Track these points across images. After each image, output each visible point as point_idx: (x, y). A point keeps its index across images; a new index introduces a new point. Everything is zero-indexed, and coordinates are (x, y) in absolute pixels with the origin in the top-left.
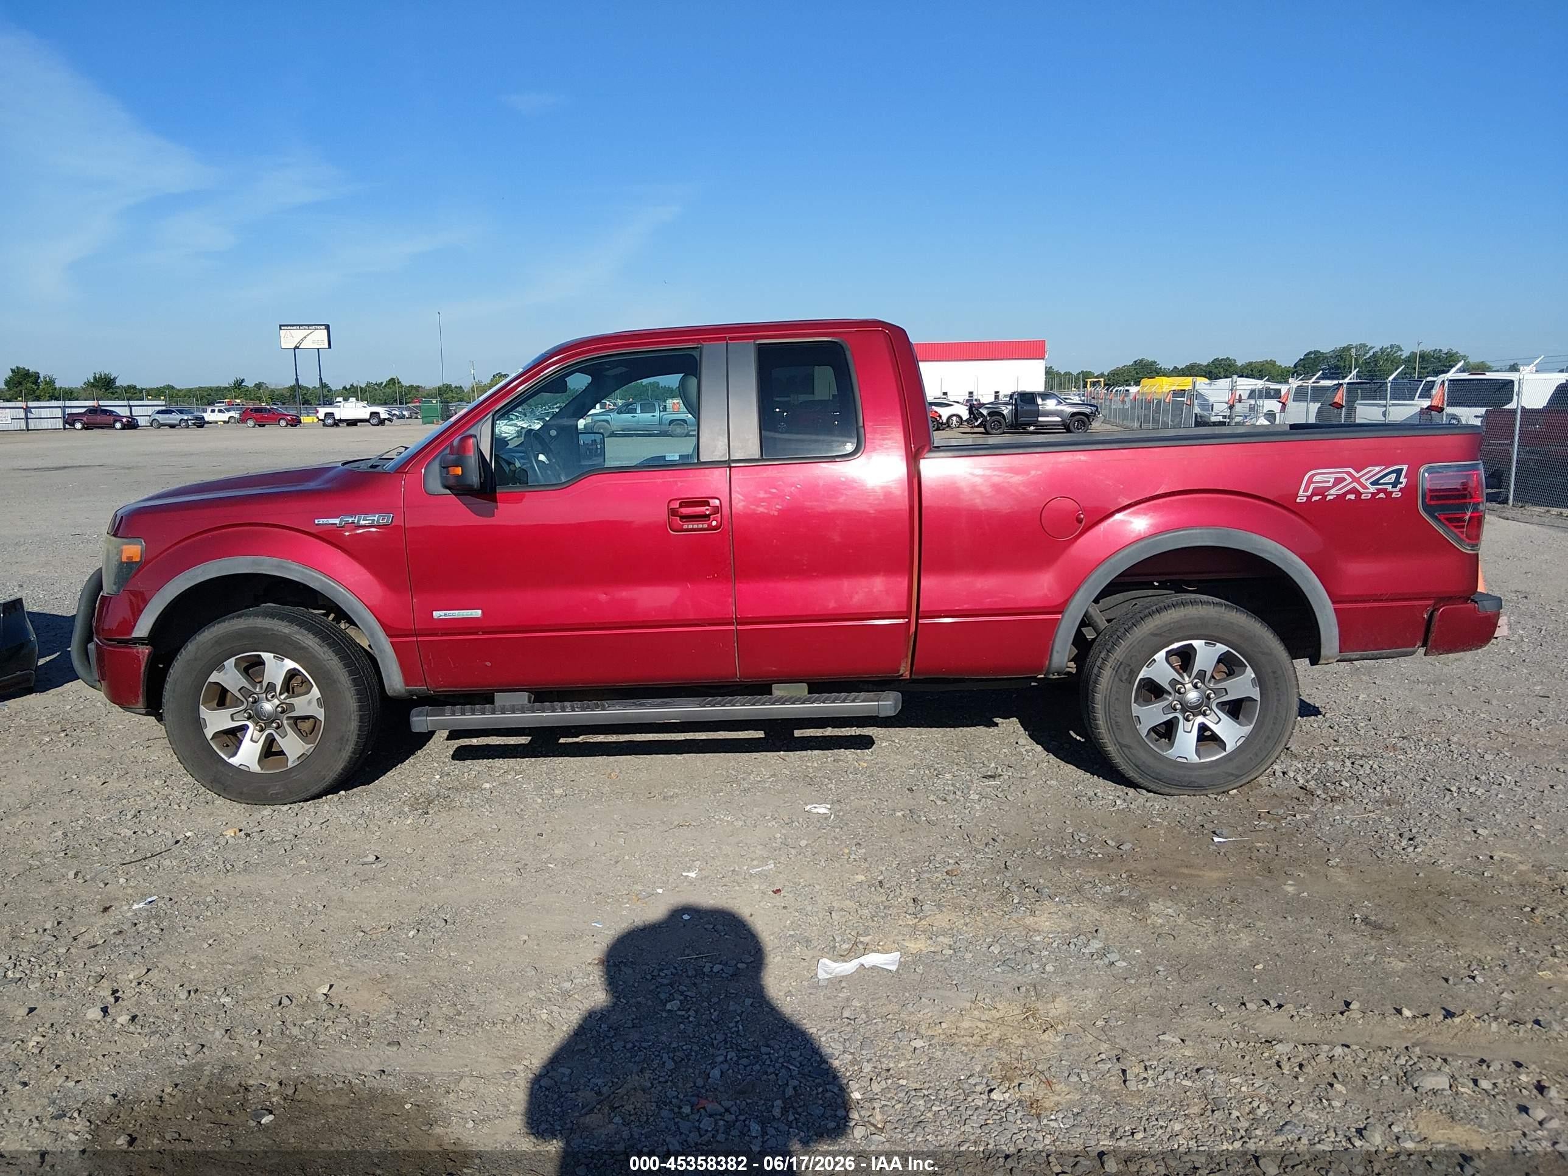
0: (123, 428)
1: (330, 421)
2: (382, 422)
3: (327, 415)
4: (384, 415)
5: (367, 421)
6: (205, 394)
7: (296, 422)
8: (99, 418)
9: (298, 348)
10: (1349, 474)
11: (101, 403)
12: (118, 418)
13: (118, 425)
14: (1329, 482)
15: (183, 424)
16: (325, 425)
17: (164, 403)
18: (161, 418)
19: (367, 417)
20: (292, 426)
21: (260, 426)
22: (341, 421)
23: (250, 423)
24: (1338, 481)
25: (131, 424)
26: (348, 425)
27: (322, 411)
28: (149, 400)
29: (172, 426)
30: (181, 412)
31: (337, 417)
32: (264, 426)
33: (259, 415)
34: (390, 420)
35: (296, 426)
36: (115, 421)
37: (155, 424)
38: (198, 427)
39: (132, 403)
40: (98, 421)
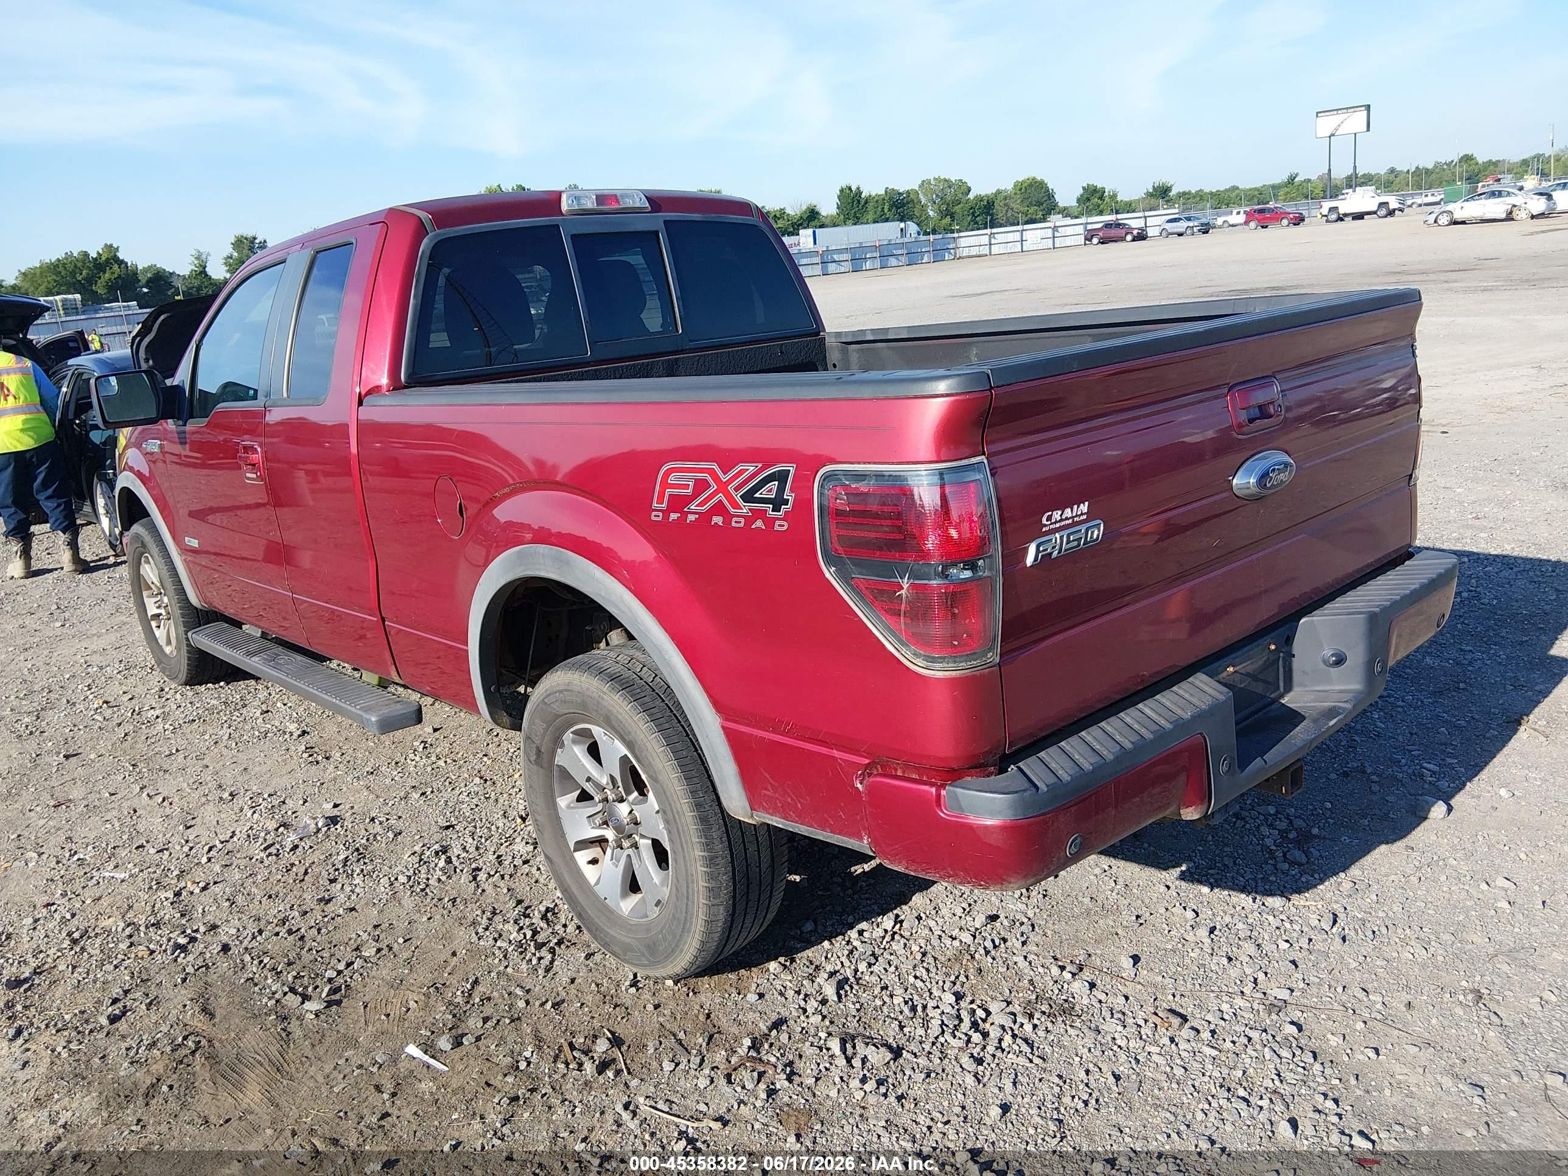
0: (1133, 240)
1: (1334, 217)
2: (1391, 213)
3: (1331, 210)
4: (1394, 204)
5: (1375, 213)
6: (1256, 193)
7: (1299, 220)
8: (1113, 232)
9: (1333, 135)
10: (711, 472)
11: (1119, 216)
12: (1129, 230)
13: (1129, 238)
14: (687, 486)
15: (1189, 232)
16: (1327, 221)
17: (1177, 211)
18: (1171, 227)
19: (1375, 208)
20: (1295, 224)
21: (1263, 227)
22: (1346, 215)
23: (1253, 224)
24: (701, 486)
25: (1141, 237)
26: (1354, 219)
27: (1327, 205)
28: (1165, 209)
29: (1180, 235)
30: (1189, 219)
31: (1342, 211)
32: (1266, 227)
33: (1262, 216)
34: (1401, 210)
35: (1299, 224)
36: (1127, 234)
37: (1164, 233)
38: (1204, 233)
39: (1147, 214)
40: (1112, 235)
